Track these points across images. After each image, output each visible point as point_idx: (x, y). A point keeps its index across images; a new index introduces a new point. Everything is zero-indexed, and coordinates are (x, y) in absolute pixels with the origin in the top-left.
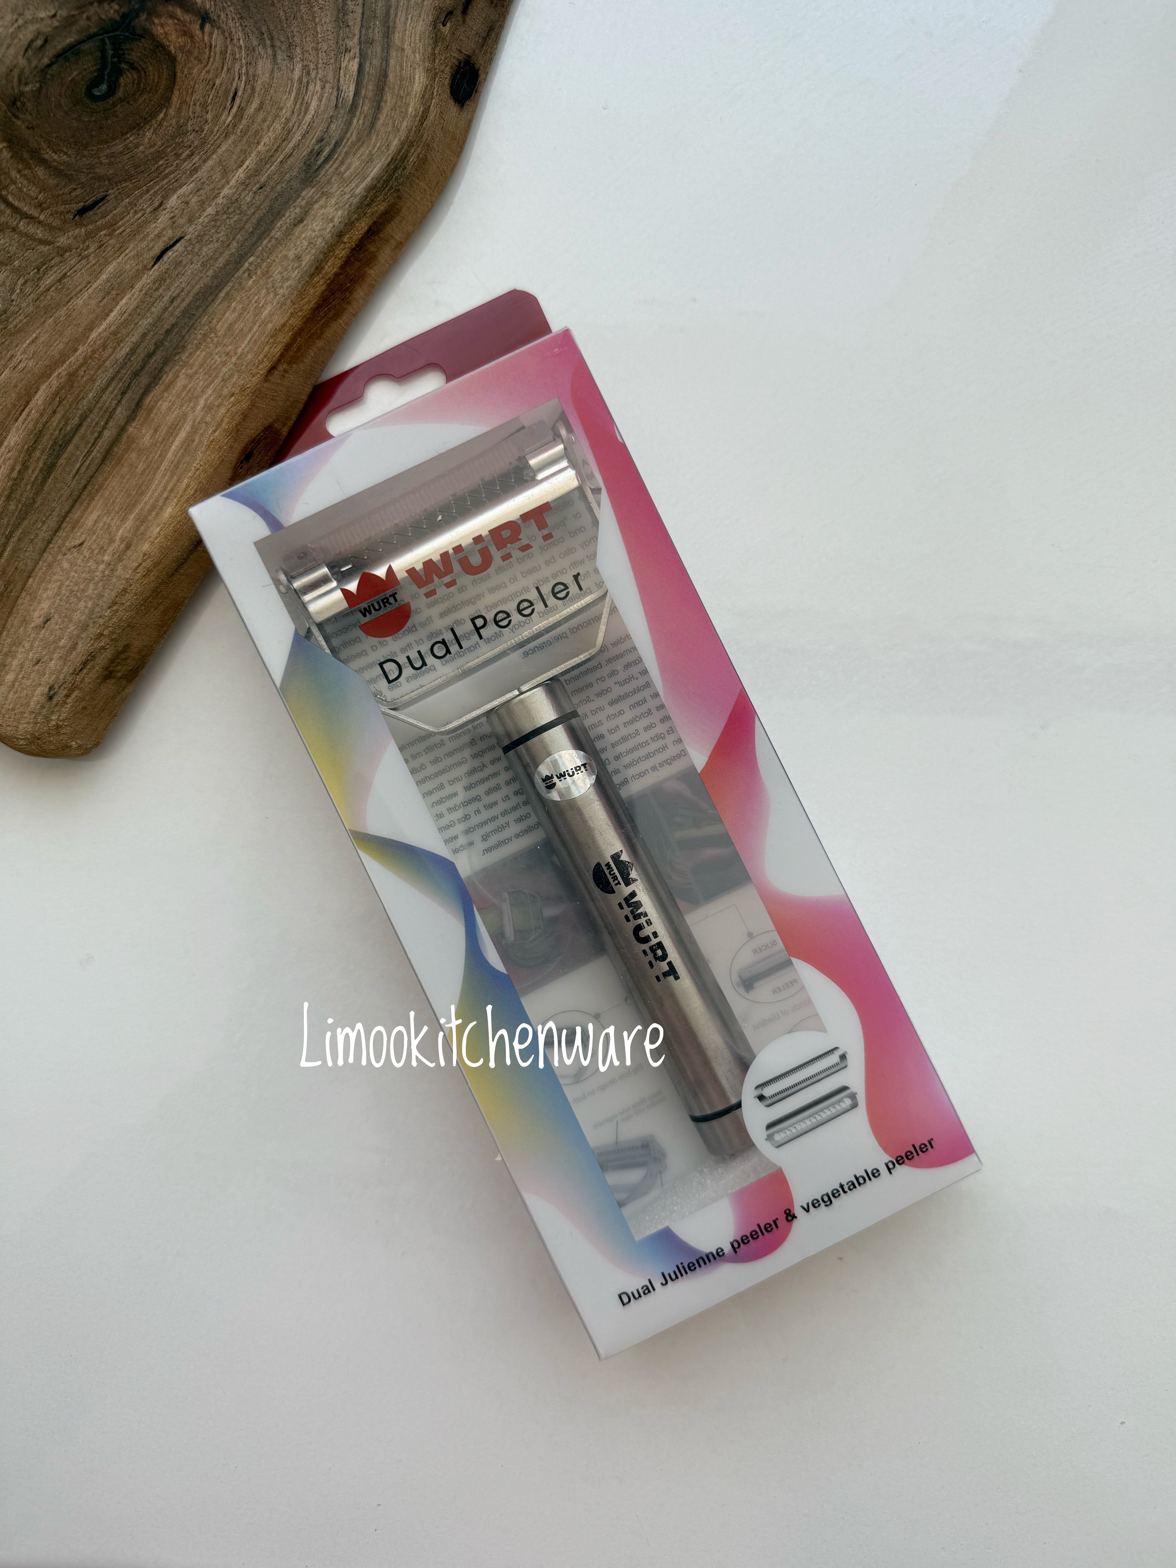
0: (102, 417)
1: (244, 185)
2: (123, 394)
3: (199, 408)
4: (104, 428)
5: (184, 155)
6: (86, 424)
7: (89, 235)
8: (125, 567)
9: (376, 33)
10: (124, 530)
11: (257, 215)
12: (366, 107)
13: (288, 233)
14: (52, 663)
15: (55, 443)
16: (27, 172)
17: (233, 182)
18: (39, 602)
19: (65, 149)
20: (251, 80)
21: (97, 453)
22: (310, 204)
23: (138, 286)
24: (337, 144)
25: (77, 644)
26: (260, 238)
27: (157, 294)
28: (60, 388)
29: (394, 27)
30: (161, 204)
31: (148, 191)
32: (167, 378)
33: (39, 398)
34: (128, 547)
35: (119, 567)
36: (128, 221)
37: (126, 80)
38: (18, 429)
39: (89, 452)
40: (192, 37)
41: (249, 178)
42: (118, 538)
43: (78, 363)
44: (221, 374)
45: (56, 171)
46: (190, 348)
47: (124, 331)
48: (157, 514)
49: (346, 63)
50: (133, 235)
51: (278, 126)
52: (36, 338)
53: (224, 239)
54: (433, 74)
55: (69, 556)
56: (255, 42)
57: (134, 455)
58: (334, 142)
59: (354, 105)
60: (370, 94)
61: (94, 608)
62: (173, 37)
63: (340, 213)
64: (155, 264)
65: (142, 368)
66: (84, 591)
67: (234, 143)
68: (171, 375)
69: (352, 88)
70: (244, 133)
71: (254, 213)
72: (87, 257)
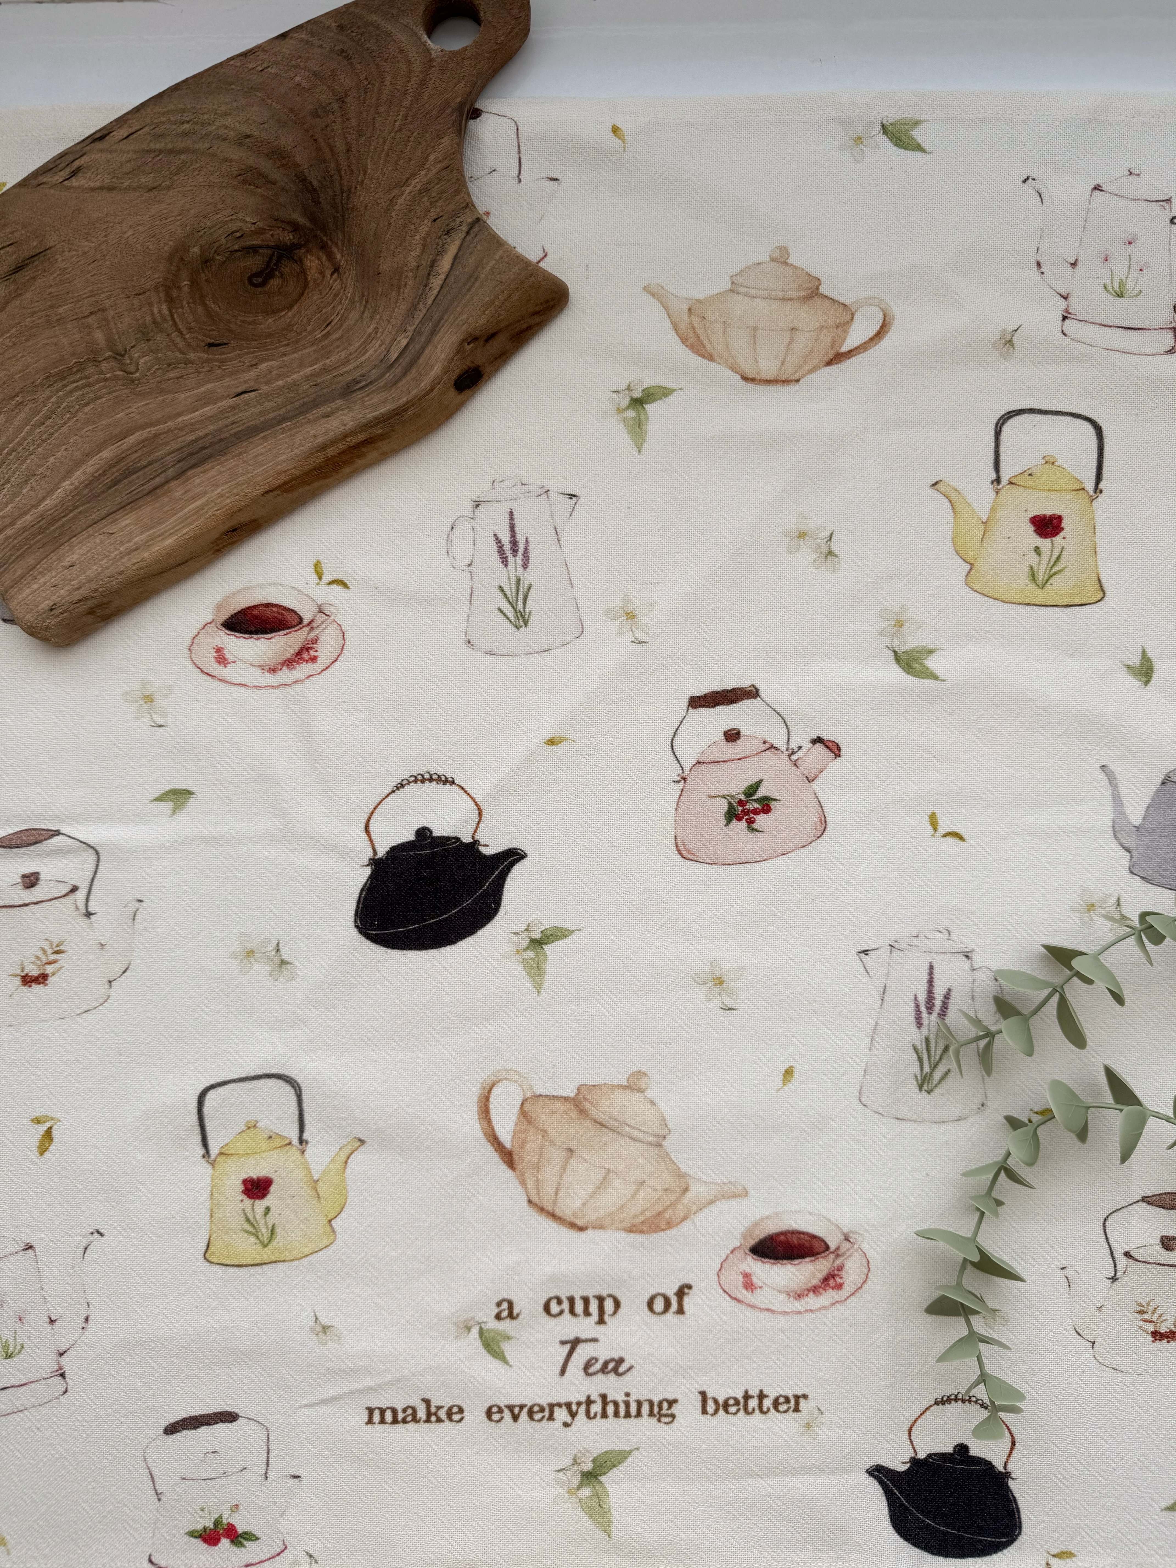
0: (160, 468)
1: (308, 378)
2: (179, 462)
3: (216, 492)
4: (158, 475)
5: (283, 343)
6: (150, 467)
7: (208, 361)
8: (129, 560)
9: (427, 330)
10: (138, 539)
11: (305, 400)
12: (398, 370)
13: (316, 420)
14: (62, 591)
15: (127, 469)
16: (192, 305)
17: (301, 373)
18: (72, 554)
19: (220, 304)
20: (343, 319)
21: (148, 487)
22: (338, 409)
23: (220, 404)
24: (371, 383)
25: (81, 588)
26: (301, 414)
27: (227, 415)
28: (146, 439)
29: (438, 332)
30: (256, 364)
31: (253, 353)
32: (206, 466)
33: (132, 439)
34: (137, 549)
35: (126, 558)
36: (233, 364)
37: (275, 283)
38: (111, 450)
39: (142, 485)
40: (324, 277)
41: (312, 375)
42: (134, 541)
43: (163, 431)
44: (238, 480)
45: (209, 314)
46: (228, 456)
47: (197, 426)
48: (162, 540)
49: (400, 338)
50: (231, 374)
51: (343, 354)
52: (148, 404)
53: (280, 403)
54: (446, 371)
55: (101, 537)
56: (357, 299)
57: (166, 500)
58: (369, 381)
59: (392, 366)
60: (404, 364)
61: (101, 573)
62: (313, 271)
63: (352, 423)
64: (235, 397)
65: (196, 453)
66: (100, 560)
67: (314, 351)
68: (210, 466)
69: (396, 355)
70: (323, 348)
71: (304, 398)
72: (199, 373)
